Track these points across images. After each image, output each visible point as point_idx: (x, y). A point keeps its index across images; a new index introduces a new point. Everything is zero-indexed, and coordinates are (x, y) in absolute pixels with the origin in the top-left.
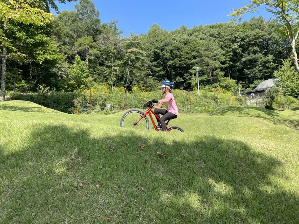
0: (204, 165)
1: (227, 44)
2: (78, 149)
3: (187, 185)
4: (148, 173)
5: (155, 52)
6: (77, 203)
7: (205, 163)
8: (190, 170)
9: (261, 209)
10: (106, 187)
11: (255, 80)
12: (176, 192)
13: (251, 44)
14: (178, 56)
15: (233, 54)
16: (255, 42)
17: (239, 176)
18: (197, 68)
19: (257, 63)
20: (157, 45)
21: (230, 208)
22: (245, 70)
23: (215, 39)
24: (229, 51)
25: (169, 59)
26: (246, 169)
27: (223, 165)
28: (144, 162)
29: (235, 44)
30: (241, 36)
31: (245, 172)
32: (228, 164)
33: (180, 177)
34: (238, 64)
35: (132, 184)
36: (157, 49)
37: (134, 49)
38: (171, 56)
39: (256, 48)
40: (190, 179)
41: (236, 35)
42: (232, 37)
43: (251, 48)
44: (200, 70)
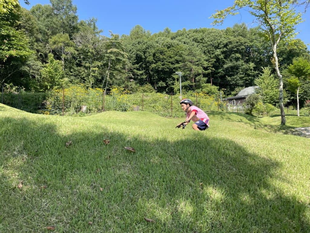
0: (179, 162)
1: (210, 50)
2: (24, 143)
3: (157, 184)
4: (111, 171)
5: (137, 54)
6: (11, 209)
7: (180, 159)
8: (162, 167)
9: (243, 210)
10: (53, 188)
11: (237, 87)
12: (144, 193)
13: (234, 51)
14: (161, 60)
15: (215, 60)
16: (237, 49)
17: (218, 174)
18: (180, 73)
19: (239, 70)
20: (139, 47)
21: (207, 211)
22: (227, 76)
23: (198, 44)
24: (212, 57)
25: (152, 63)
26: (226, 166)
27: (201, 161)
28: (107, 159)
29: (218, 50)
30: (224, 42)
31: (225, 169)
32: (207, 160)
33: (150, 175)
34: (220, 70)
35: (89, 184)
36: (139, 51)
37: (115, 50)
38: (154, 59)
39: (238, 55)
40: (161, 177)
41: (219, 41)
42: (215, 43)
43: (233, 55)
44: (183, 75)
